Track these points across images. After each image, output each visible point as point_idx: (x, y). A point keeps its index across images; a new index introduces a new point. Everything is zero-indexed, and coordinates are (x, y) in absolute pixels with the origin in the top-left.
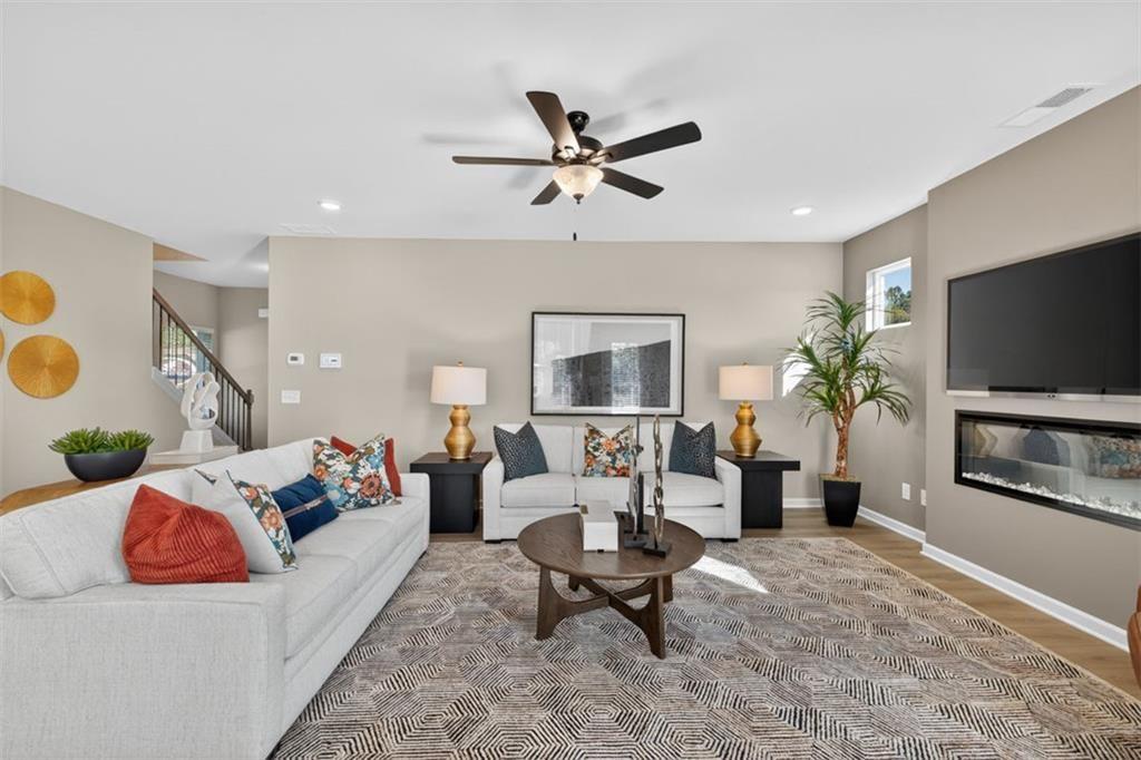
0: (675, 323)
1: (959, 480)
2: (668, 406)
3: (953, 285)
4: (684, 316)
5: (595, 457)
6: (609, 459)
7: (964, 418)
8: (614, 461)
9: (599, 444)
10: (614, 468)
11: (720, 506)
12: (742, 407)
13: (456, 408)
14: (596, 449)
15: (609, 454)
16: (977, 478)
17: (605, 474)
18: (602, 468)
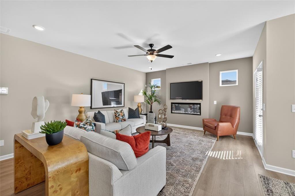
0: (123, 85)
1: (172, 113)
2: (121, 104)
3: (171, 84)
4: (124, 84)
5: (119, 117)
6: (122, 117)
7: (172, 103)
8: (123, 118)
9: (119, 114)
10: (123, 119)
11: (143, 123)
12: (139, 104)
13: (81, 108)
14: (119, 115)
15: (122, 116)
16: (174, 112)
17: (122, 121)
18: (121, 120)
